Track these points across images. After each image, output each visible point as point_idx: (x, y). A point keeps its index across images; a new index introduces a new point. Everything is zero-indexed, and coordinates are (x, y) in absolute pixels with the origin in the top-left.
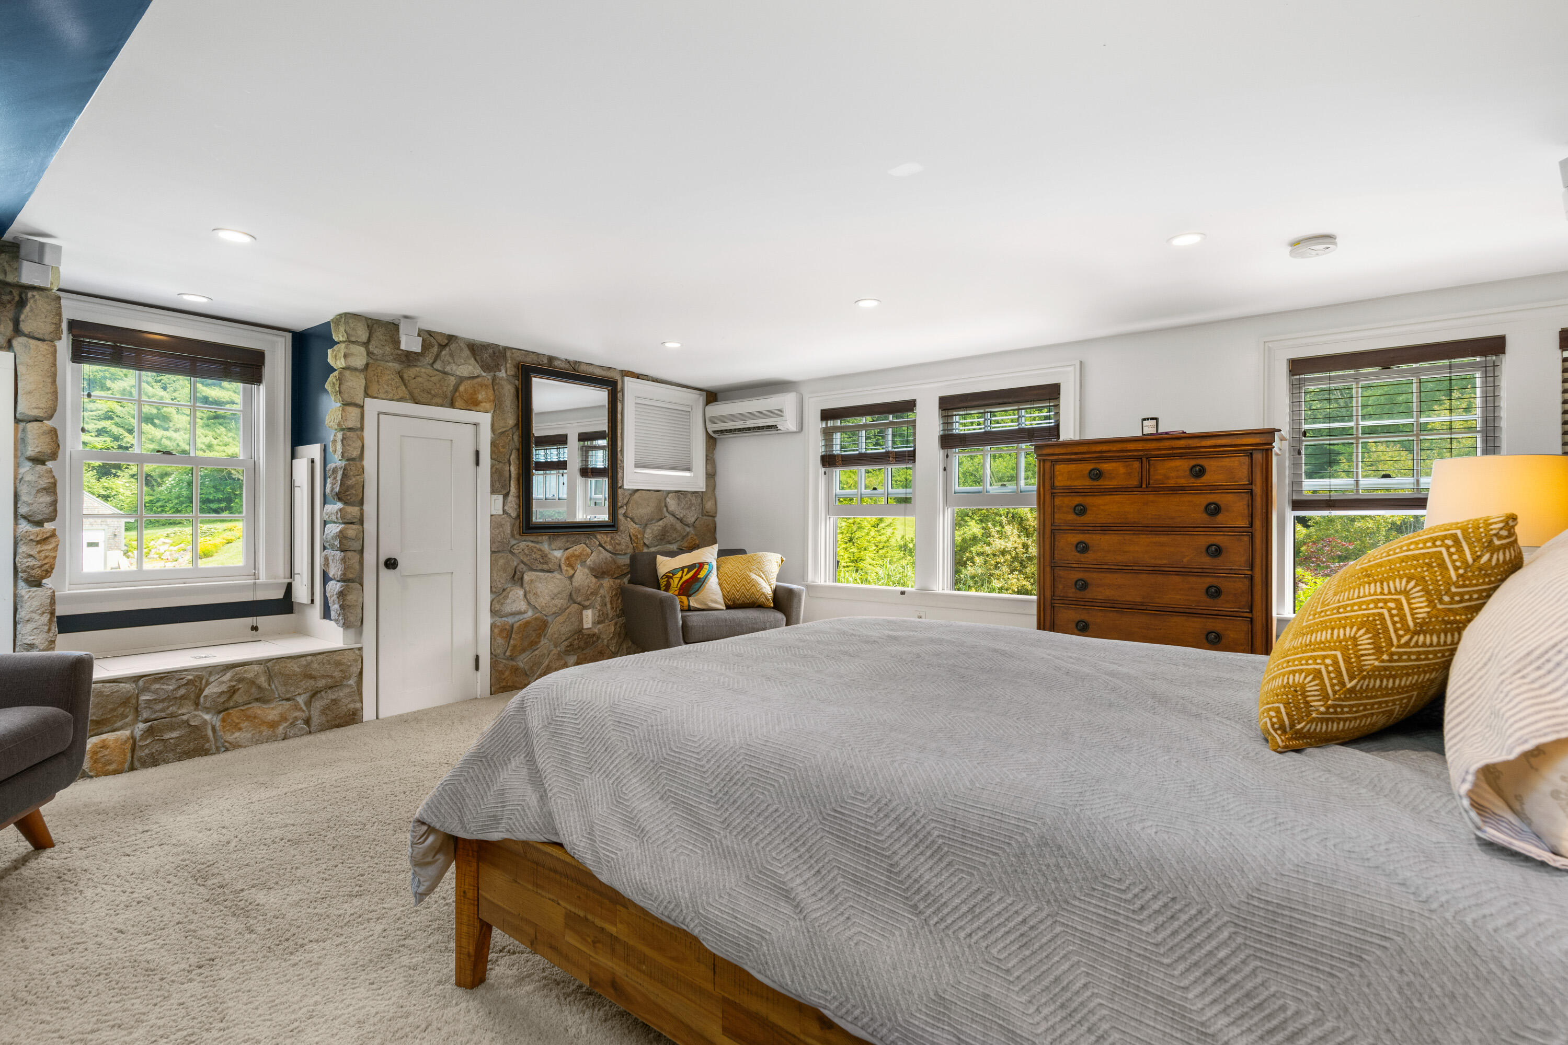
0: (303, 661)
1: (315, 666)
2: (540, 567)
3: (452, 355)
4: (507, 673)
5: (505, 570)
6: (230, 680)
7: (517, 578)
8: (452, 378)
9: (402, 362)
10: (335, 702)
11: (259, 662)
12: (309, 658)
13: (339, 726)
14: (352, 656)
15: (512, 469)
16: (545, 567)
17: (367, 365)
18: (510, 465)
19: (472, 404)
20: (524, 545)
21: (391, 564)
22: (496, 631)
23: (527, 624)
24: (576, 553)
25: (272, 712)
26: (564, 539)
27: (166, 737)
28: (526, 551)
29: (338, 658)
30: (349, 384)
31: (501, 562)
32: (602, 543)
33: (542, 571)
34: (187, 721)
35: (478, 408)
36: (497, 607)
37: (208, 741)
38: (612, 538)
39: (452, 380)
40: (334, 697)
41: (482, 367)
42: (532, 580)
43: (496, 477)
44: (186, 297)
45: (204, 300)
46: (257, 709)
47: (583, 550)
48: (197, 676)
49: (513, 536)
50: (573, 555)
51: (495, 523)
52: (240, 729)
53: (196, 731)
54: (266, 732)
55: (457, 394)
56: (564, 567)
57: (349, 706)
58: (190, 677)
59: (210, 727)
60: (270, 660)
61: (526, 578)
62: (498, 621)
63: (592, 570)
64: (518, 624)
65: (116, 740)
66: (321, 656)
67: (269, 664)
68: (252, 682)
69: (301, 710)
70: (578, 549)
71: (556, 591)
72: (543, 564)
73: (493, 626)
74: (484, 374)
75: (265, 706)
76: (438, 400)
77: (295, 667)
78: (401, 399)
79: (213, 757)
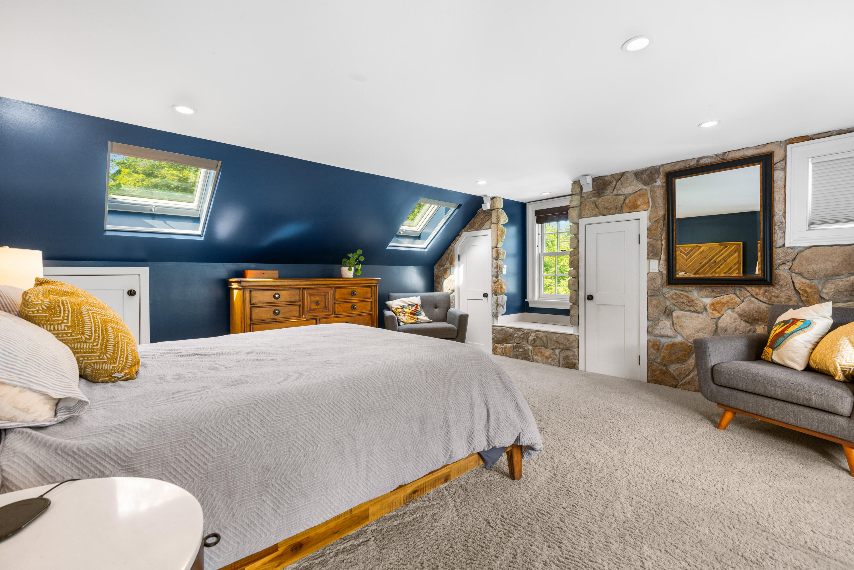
0: (557, 335)
1: (560, 338)
2: (687, 308)
3: (622, 184)
4: (657, 373)
5: (657, 307)
6: (534, 336)
7: (668, 313)
8: (622, 196)
9: (597, 196)
10: (567, 356)
11: (545, 332)
12: (559, 335)
13: (568, 367)
14: (573, 338)
15: (663, 243)
16: (692, 308)
17: (581, 203)
18: (662, 241)
19: (634, 208)
20: (672, 291)
21: (590, 298)
22: (650, 344)
23: (673, 345)
24: (723, 301)
25: (548, 352)
26: (710, 290)
27: (519, 350)
28: (674, 297)
29: (569, 337)
30: (571, 214)
31: (654, 302)
32: (754, 294)
33: (690, 311)
34: (524, 347)
35: (638, 210)
36: (650, 329)
37: (529, 356)
38: (766, 291)
39: (622, 198)
40: (567, 354)
41: (643, 183)
42: (678, 316)
43: (650, 249)
44: (544, 194)
45: (549, 193)
46: (543, 349)
47: (731, 299)
48: (527, 332)
49: (663, 285)
50: (719, 302)
51: (651, 278)
52: (537, 355)
53: (526, 351)
54: (545, 360)
55: (624, 205)
56: (709, 309)
57: (573, 360)
58: (525, 332)
59: (530, 351)
60: (547, 332)
61: (674, 314)
62: (652, 338)
63: (741, 315)
64: (667, 344)
65: (509, 346)
66: (563, 335)
67: (547, 334)
68: (541, 339)
69: (556, 355)
70: (725, 298)
71: (699, 327)
72: (689, 306)
73: (649, 341)
74: (645, 187)
75: (546, 350)
76: (613, 211)
77: (554, 337)
78: (596, 215)
79: (531, 362)
